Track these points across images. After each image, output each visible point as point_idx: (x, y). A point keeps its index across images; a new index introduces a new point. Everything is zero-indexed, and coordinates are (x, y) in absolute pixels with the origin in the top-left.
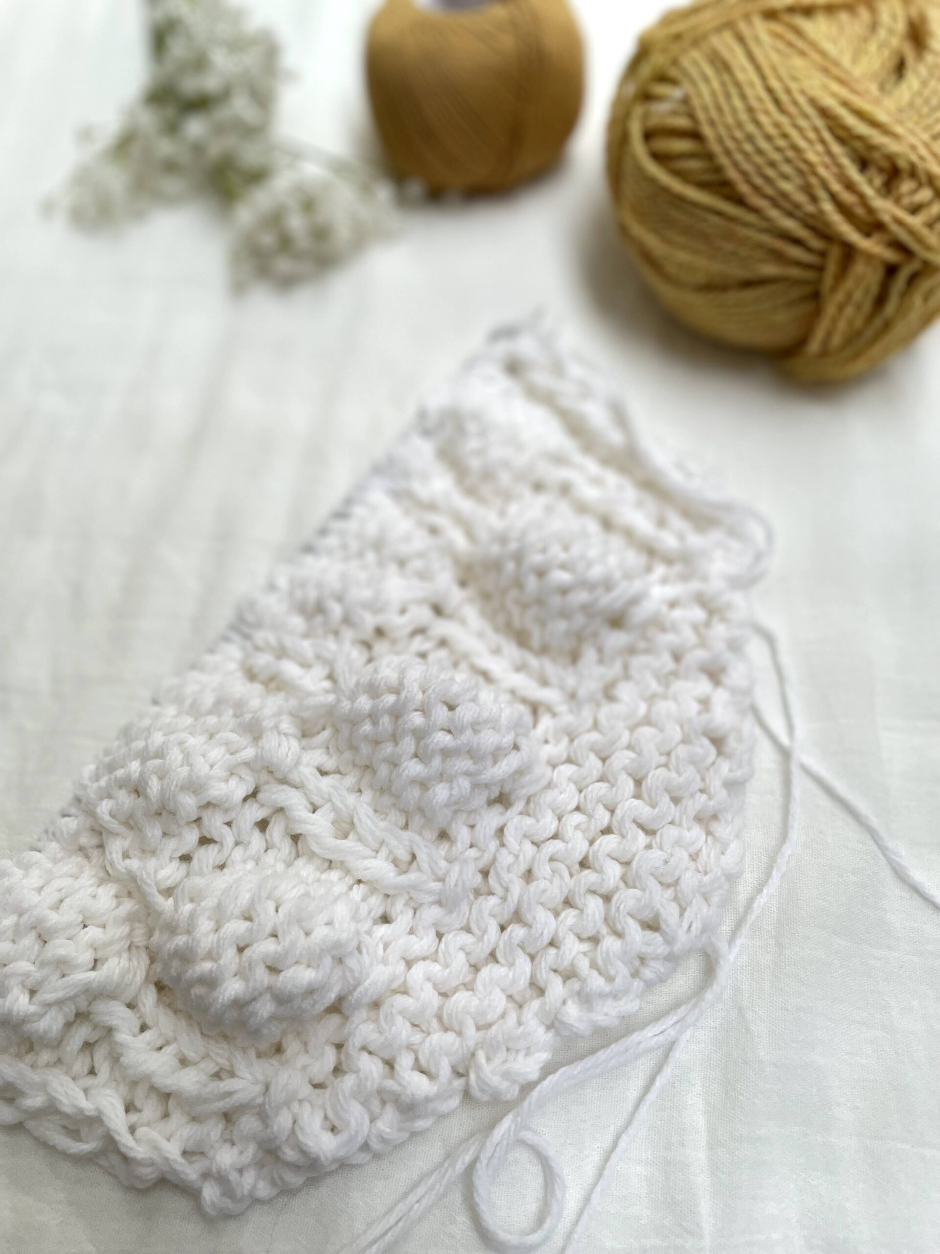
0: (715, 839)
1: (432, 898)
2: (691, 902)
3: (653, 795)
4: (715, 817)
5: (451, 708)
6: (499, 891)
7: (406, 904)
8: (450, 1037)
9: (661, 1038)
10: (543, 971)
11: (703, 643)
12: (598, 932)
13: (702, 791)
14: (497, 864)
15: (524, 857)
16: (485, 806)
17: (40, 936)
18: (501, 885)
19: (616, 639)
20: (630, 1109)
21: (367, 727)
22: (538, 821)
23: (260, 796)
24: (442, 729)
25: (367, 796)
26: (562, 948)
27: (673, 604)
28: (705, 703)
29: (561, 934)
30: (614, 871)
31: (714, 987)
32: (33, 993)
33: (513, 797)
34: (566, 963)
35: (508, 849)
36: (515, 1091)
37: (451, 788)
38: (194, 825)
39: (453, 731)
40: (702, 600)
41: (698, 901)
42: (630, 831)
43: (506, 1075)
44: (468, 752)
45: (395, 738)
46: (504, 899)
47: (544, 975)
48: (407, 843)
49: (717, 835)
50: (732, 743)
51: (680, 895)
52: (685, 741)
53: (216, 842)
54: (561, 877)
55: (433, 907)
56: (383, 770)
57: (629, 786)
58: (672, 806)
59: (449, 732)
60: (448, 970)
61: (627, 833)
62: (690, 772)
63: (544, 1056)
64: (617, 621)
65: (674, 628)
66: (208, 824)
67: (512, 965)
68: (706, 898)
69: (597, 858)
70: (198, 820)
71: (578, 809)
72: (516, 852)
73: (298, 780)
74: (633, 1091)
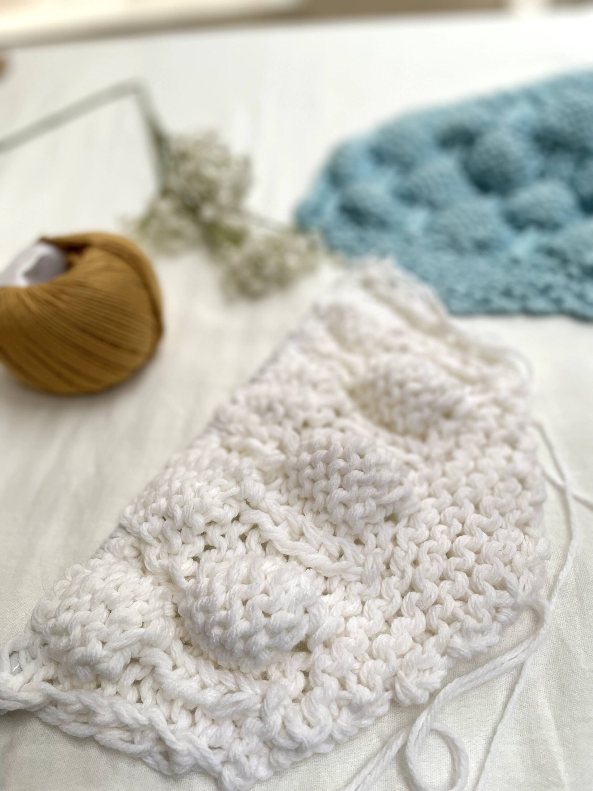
0: (530, 537)
1: (357, 578)
2: (523, 573)
3: (488, 511)
4: (527, 524)
5: (362, 457)
6: (398, 573)
7: (339, 582)
8: (380, 663)
9: (516, 660)
10: (435, 619)
11: (502, 426)
12: (466, 593)
13: (517, 509)
14: (395, 556)
15: (412, 551)
16: (384, 520)
17: (106, 607)
18: (398, 568)
19: (448, 426)
20: (500, 709)
21: (308, 471)
22: (417, 530)
23: (242, 518)
24: (357, 469)
25: (309, 516)
26: (445, 604)
27: (481, 406)
28: (509, 459)
29: (443, 596)
30: (471, 557)
31: (545, 626)
32: (104, 643)
33: (400, 516)
34: (449, 613)
35: (400, 547)
36: (426, 696)
37: (364, 506)
38: (201, 537)
39: (364, 469)
40: (497, 402)
41: (526, 573)
42: (477, 532)
43: (420, 685)
44: (373, 484)
45: (327, 477)
46: (402, 577)
47: (435, 622)
48: (337, 544)
49: (530, 534)
50: (530, 481)
51: (515, 569)
52: (502, 479)
53: (215, 548)
54: (438, 561)
55: (358, 583)
56: (320, 498)
57: (471, 507)
58: (501, 517)
59: (362, 471)
60: (372, 622)
61: (476, 533)
62: (508, 497)
63: (442, 673)
64: (448, 415)
65: (483, 418)
66: (211, 535)
67: (412, 617)
68: (531, 570)
69: (459, 549)
70: (204, 534)
71: (440, 523)
72: (405, 549)
73: (265, 507)
74: (501, 697)
